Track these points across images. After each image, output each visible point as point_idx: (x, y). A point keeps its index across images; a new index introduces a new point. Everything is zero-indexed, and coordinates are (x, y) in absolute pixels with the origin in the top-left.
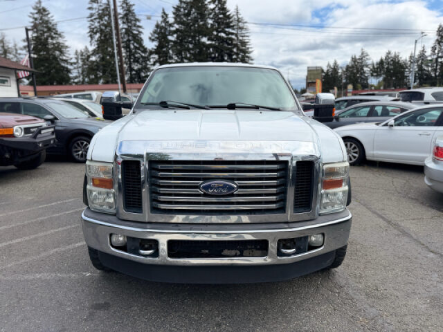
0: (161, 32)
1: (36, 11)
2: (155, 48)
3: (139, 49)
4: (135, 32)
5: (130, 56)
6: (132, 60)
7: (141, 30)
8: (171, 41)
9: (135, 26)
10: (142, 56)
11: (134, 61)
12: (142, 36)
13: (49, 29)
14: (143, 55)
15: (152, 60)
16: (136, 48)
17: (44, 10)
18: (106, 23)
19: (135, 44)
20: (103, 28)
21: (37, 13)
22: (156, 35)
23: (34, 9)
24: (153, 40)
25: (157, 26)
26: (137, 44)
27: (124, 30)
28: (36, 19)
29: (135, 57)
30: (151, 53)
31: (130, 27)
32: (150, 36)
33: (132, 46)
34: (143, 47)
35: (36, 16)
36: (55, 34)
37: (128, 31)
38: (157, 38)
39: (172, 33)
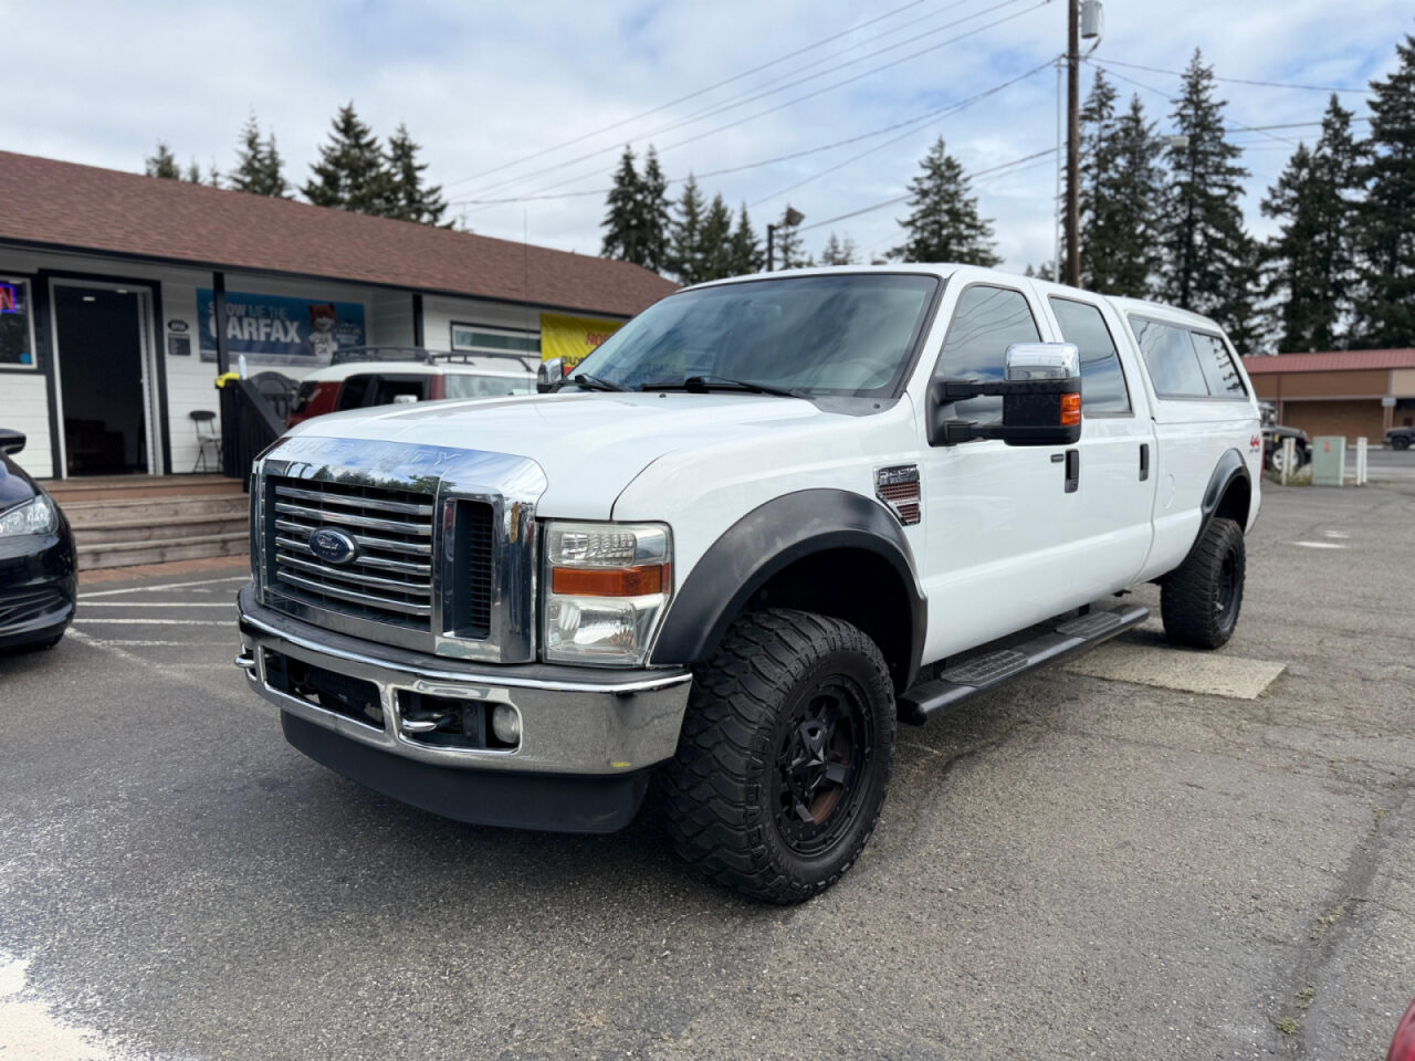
0: (1312, 179)
1: (928, 172)
2: (1282, 235)
3: (1223, 247)
4: (1216, 192)
5: (1187, 272)
6: (1192, 284)
7: (1237, 181)
8: (1353, 205)
9: (1217, 172)
10: (1230, 267)
11: (1200, 288)
12: (1241, 202)
13: (955, 216)
14: (1237, 263)
15: (1264, 280)
16: (1213, 243)
17: (950, 164)
18: (1116, 176)
19: (1212, 231)
20: (1107, 192)
21: (929, 178)
22: (1291, 193)
23: (924, 167)
24: (1277, 211)
25: (1300, 161)
26: (1218, 229)
27: (1177, 191)
28: (924, 193)
29: (1205, 274)
30: (1266, 254)
31: (1201, 176)
32: (1268, 197)
33: (1198, 239)
34: (1239, 237)
35: (927, 185)
36: (969, 226)
37: (1190, 193)
38: (1294, 201)
39: (1357, 178)
